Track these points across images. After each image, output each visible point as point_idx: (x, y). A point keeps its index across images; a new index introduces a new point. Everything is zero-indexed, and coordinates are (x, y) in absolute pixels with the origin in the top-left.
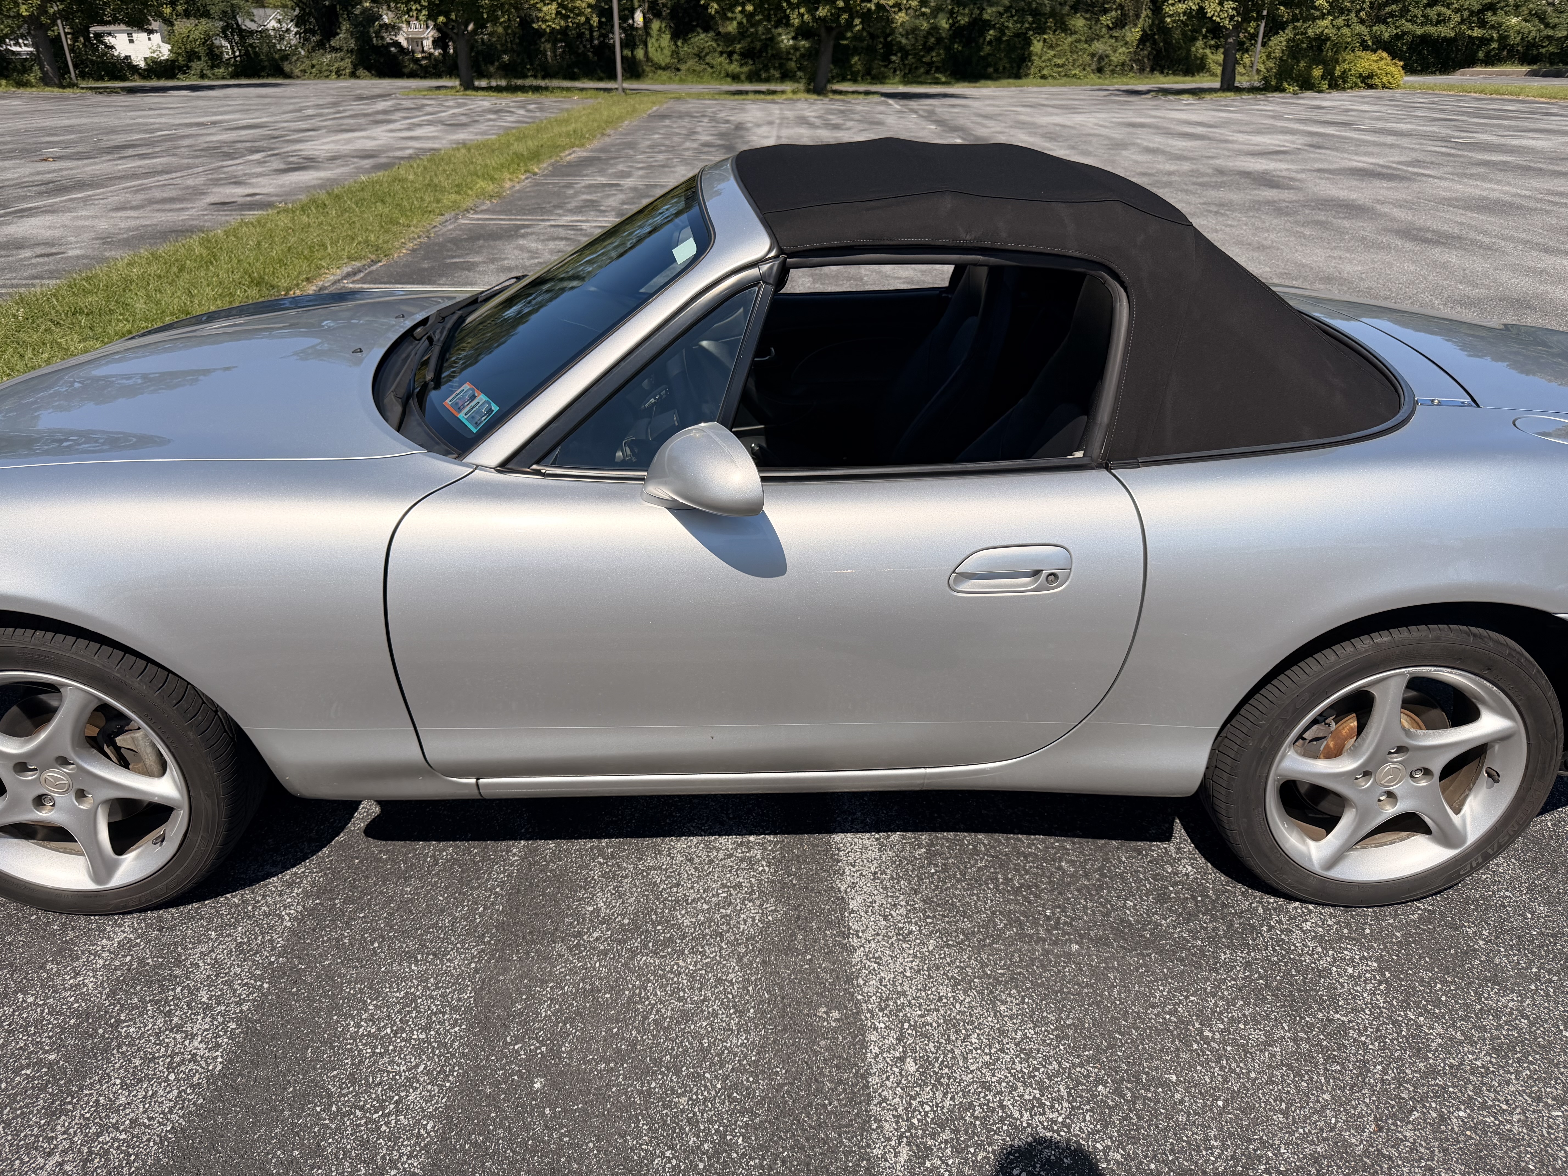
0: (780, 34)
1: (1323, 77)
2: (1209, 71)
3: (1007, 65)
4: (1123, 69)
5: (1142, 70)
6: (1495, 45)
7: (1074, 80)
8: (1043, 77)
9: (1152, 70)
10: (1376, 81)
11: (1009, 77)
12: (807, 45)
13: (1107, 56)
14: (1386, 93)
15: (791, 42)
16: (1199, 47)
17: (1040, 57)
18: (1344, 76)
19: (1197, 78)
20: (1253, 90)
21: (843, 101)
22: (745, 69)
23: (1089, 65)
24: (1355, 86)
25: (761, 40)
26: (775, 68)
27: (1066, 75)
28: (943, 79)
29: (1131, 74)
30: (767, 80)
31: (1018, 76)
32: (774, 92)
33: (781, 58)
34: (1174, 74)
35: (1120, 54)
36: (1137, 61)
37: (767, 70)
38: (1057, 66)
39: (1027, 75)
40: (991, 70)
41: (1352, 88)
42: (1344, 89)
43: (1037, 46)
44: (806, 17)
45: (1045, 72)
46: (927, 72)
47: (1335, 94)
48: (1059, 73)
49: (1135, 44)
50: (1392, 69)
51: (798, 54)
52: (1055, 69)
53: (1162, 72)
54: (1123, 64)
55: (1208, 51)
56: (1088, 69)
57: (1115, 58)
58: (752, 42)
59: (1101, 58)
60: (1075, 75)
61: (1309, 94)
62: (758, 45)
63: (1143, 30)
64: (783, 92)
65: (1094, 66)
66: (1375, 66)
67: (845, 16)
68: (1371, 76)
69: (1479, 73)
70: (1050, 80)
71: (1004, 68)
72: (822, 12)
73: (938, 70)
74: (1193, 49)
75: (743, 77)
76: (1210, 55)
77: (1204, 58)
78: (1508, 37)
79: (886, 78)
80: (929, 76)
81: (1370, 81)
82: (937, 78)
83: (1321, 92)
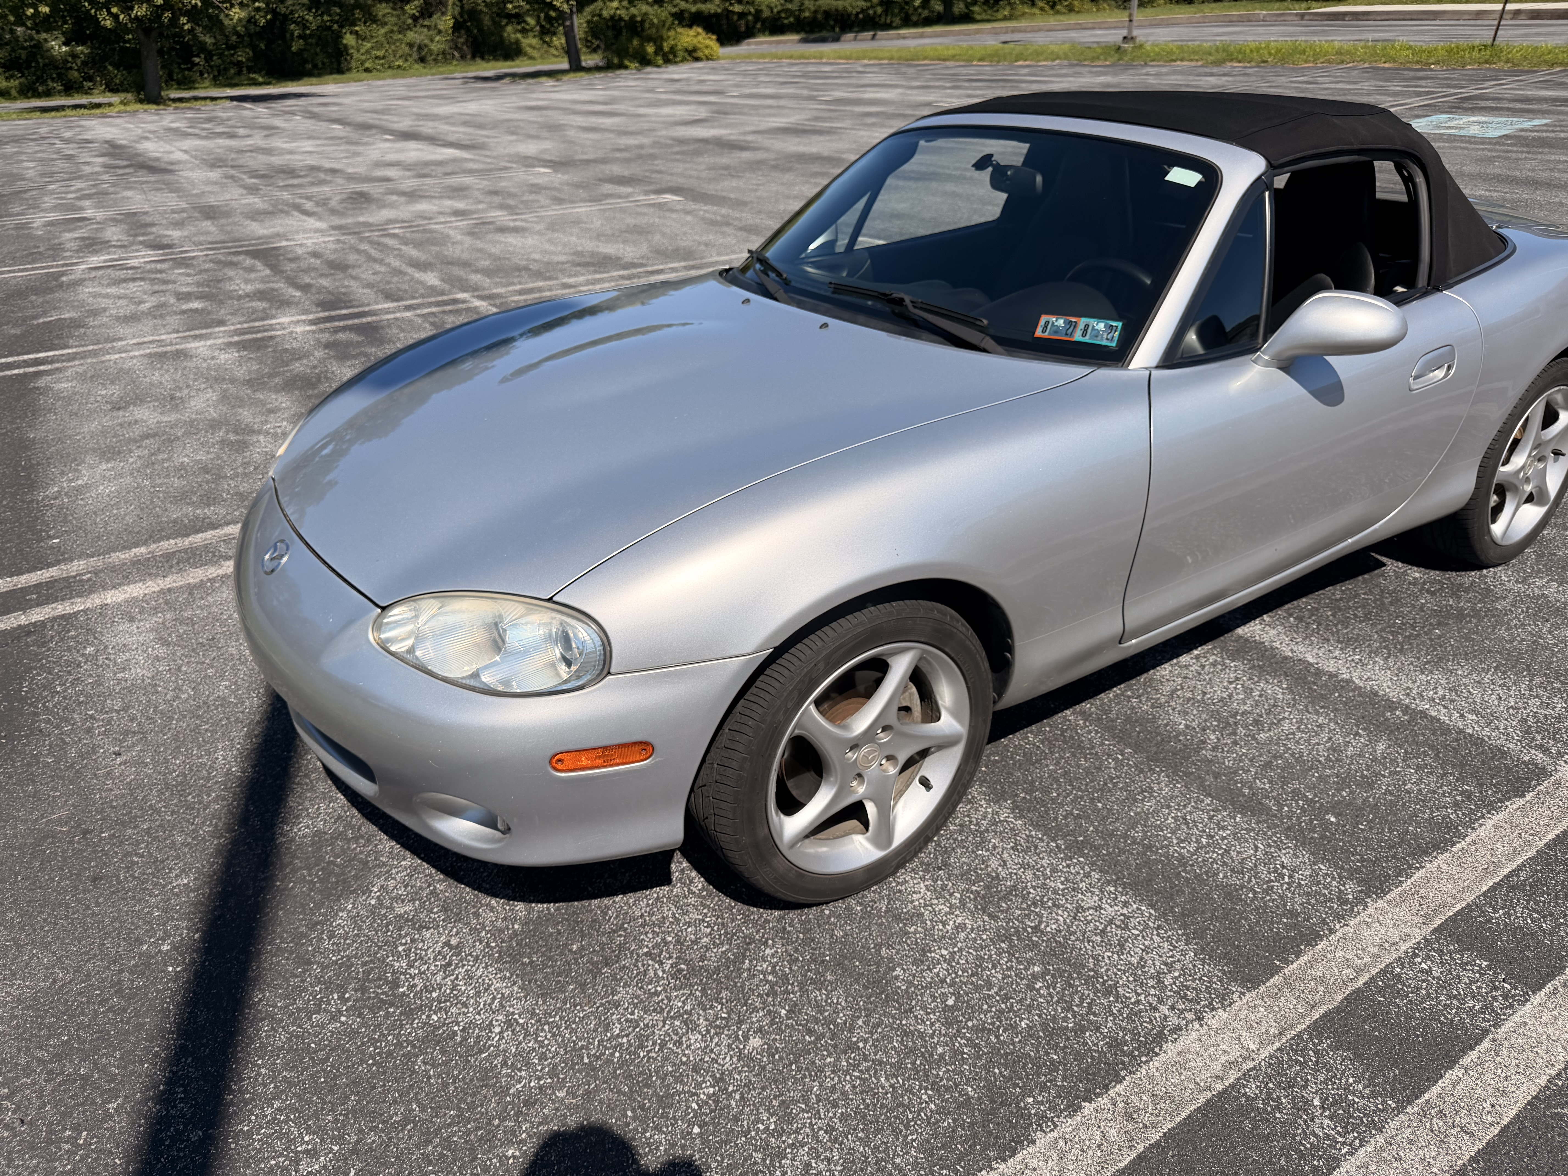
0: (46, 40)
1: (656, 53)
2: (525, 54)
3: (326, 60)
4: (444, 58)
5: (463, 57)
6: (750, 18)
7: (400, 71)
8: (367, 70)
9: (474, 57)
10: (700, 54)
11: (331, 73)
12: (86, 51)
13: (426, 46)
14: (710, 64)
15: (64, 49)
16: (510, 32)
17: (358, 51)
18: (673, 50)
19: (517, 62)
20: (598, 69)
21: (190, 108)
22: (14, 83)
23: (410, 55)
24: (684, 60)
25: (23, 48)
26: (53, 80)
27: (389, 67)
28: (261, 80)
29: (455, 62)
30: (48, 94)
31: (340, 71)
32: (99, 106)
33: (57, 68)
34: (496, 59)
35: (438, 44)
36: (457, 48)
37: (44, 82)
38: (377, 58)
39: (349, 70)
40: (309, 66)
41: (682, 61)
42: (676, 63)
43: (349, 39)
44: (122, 17)
45: (367, 65)
46: (239, 73)
47: (671, 68)
48: (382, 65)
49: (450, 31)
50: (708, 42)
51: (79, 62)
52: (377, 61)
53: (483, 58)
54: (444, 53)
55: (519, 36)
56: (410, 59)
57: (434, 47)
58: (13, 50)
59: (420, 48)
60: (399, 66)
61: (649, 69)
62: (23, 54)
63: (454, 18)
64: (110, 105)
65: (415, 56)
66: (695, 41)
67: (168, 14)
68: (695, 50)
70: (375, 73)
71: (323, 64)
72: (140, 11)
73: (250, 70)
74: (505, 35)
75: (14, 92)
76: (523, 40)
77: (517, 42)
78: (761, 11)
79: (194, 82)
80: (243, 77)
81: (695, 55)
82: (253, 79)
83: (658, 66)
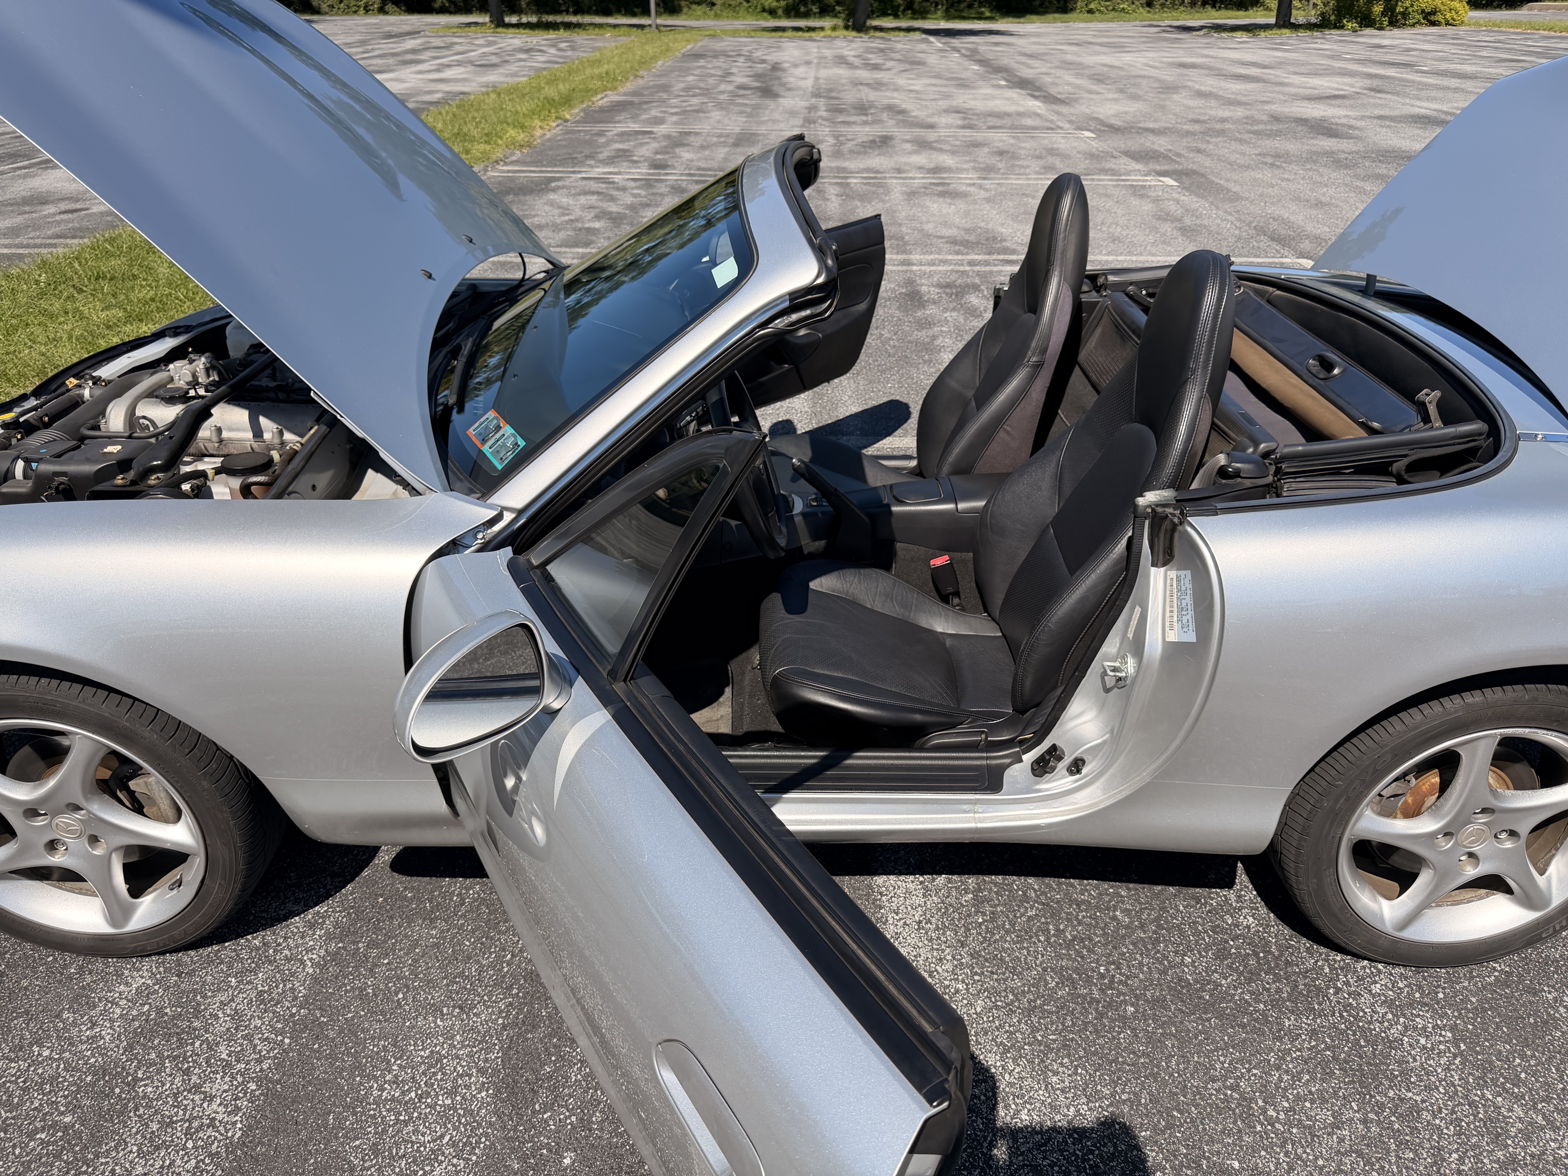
1: (1383, 14)
2: (1263, 4)
4: (1173, 2)
5: (1193, 4)
7: (1123, 14)
8: (1090, 11)
9: (1204, 4)
10: (1439, 17)
11: (1055, 11)
14: (1449, 31)
18: (1406, 12)
19: (1251, 12)
20: (1310, 27)
21: (882, 38)
22: (782, 3)
24: (1417, 23)
26: (813, 2)
27: (1114, 9)
28: (988, 14)
29: (1182, 8)
30: (806, 15)
31: (1063, 11)
32: (812, 29)
34: (1227, 8)
37: (805, 4)
39: (1072, 10)
40: (1036, 3)
41: (1413, 25)
42: (1405, 26)
45: (1092, 6)
46: (971, 7)
47: (1396, 32)
48: (1106, 7)
50: (1456, 4)
52: (1103, 3)
53: (1214, 6)
56: (1137, 3)
60: (1123, 9)
61: (1368, 31)
64: (822, 29)
66: (1438, 1)
68: (1434, 12)
69: (1548, 8)
70: (1097, 15)
71: (1050, 2)
73: (982, 3)
75: (780, 12)
79: (927, 12)
80: (973, 11)
81: (1432, 18)
82: (982, 13)
83: (1381, 29)
